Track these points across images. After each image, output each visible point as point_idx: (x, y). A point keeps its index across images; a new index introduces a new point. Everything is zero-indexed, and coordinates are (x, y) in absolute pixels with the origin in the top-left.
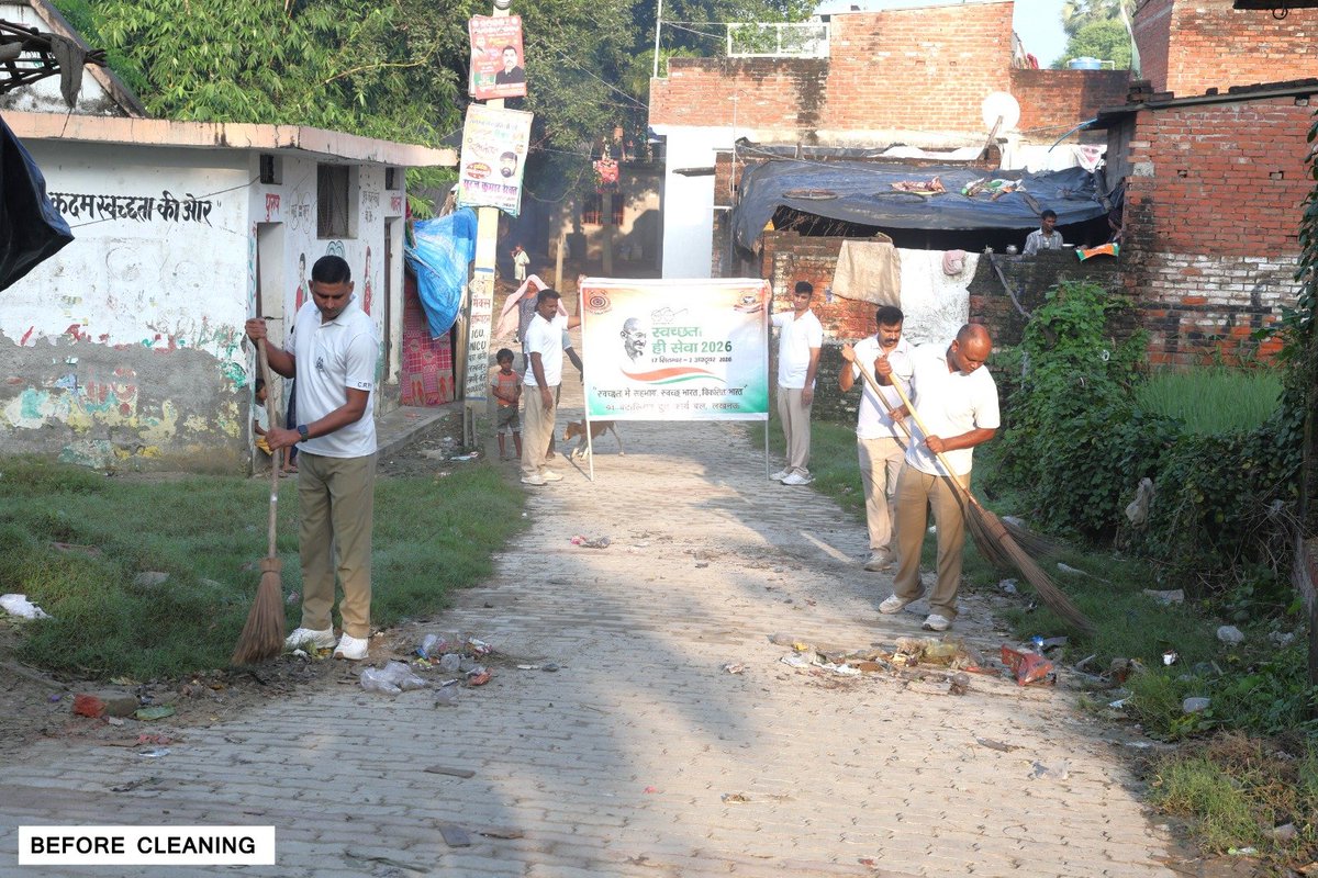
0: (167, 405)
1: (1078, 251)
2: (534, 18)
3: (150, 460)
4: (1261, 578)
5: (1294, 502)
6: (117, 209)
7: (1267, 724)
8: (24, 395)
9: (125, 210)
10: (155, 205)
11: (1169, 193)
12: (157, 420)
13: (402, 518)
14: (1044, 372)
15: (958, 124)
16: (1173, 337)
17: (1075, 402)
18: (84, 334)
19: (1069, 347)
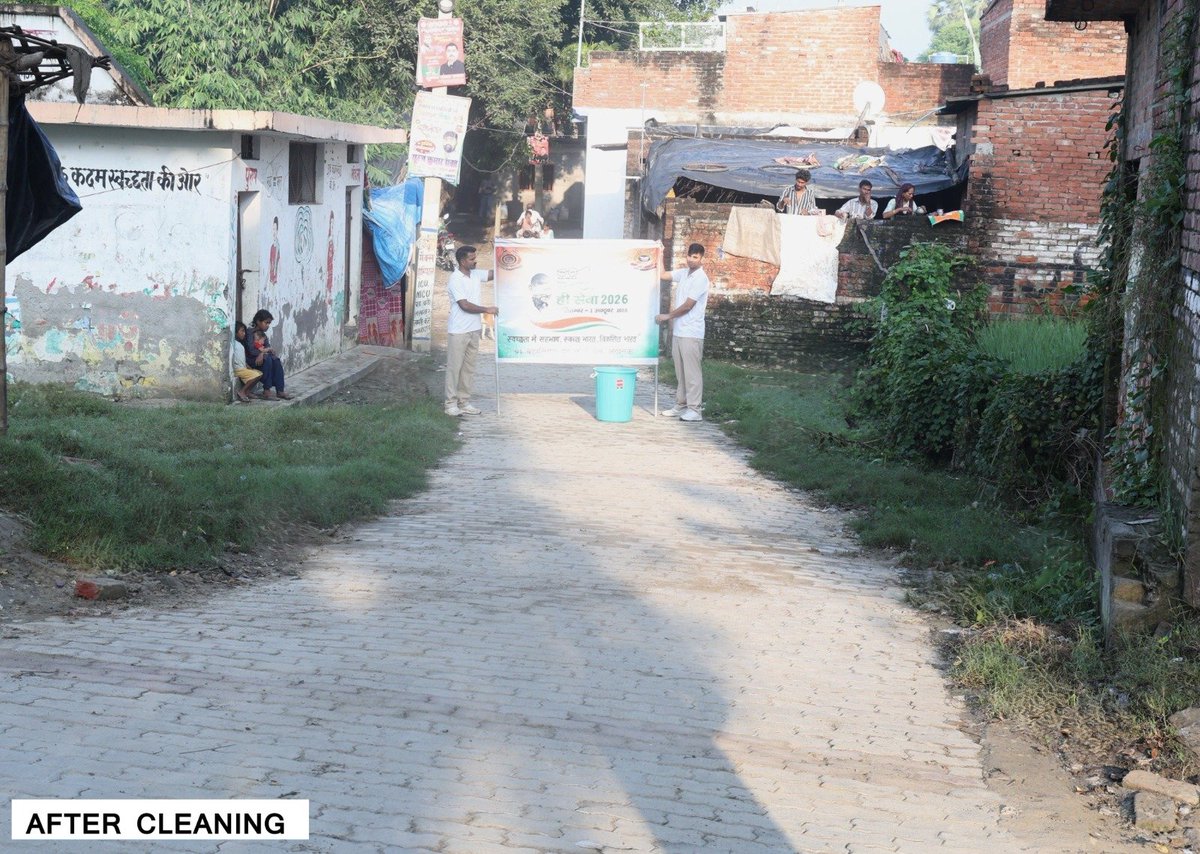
0: (162, 343)
1: (930, 217)
2: (477, 18)
3: (149, 389)
4: (1067, 494)
5: (1096, 431)
6: (125, 181)
7: (1053, 614)
8: (48, 334)
9: (131, 182)
10: (155, 177)
11: (1005, 169)
12: (155, 355)
13: (353, 439)
14: (898, 319)
15: (835, 107)
16: (1009, 290)
17: (921, 345)
18: (96, 284)
19: (920, 299)
